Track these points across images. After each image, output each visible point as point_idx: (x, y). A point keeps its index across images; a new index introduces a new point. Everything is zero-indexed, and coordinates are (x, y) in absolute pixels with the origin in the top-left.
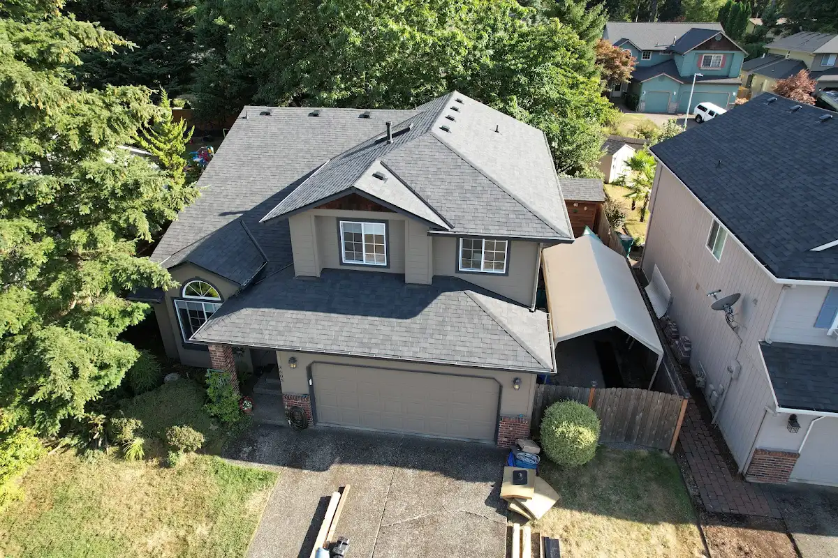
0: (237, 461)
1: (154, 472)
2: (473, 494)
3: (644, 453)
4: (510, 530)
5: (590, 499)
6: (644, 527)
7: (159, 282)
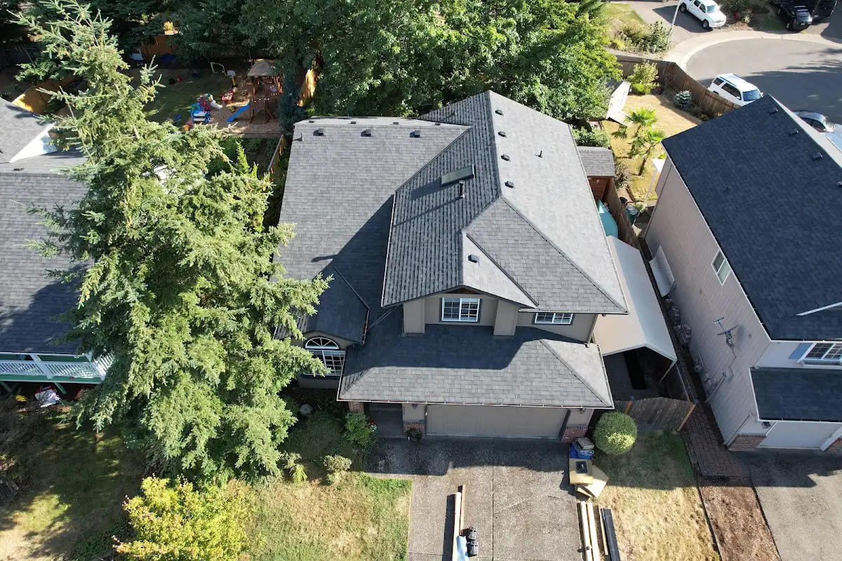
0: (377, 474)
1: (319, 489)
2: (550, 481)
3: (660, 432)
4: (579, 506)
5: (627, 475)
6: (664, 492)
7: (317, 372)
